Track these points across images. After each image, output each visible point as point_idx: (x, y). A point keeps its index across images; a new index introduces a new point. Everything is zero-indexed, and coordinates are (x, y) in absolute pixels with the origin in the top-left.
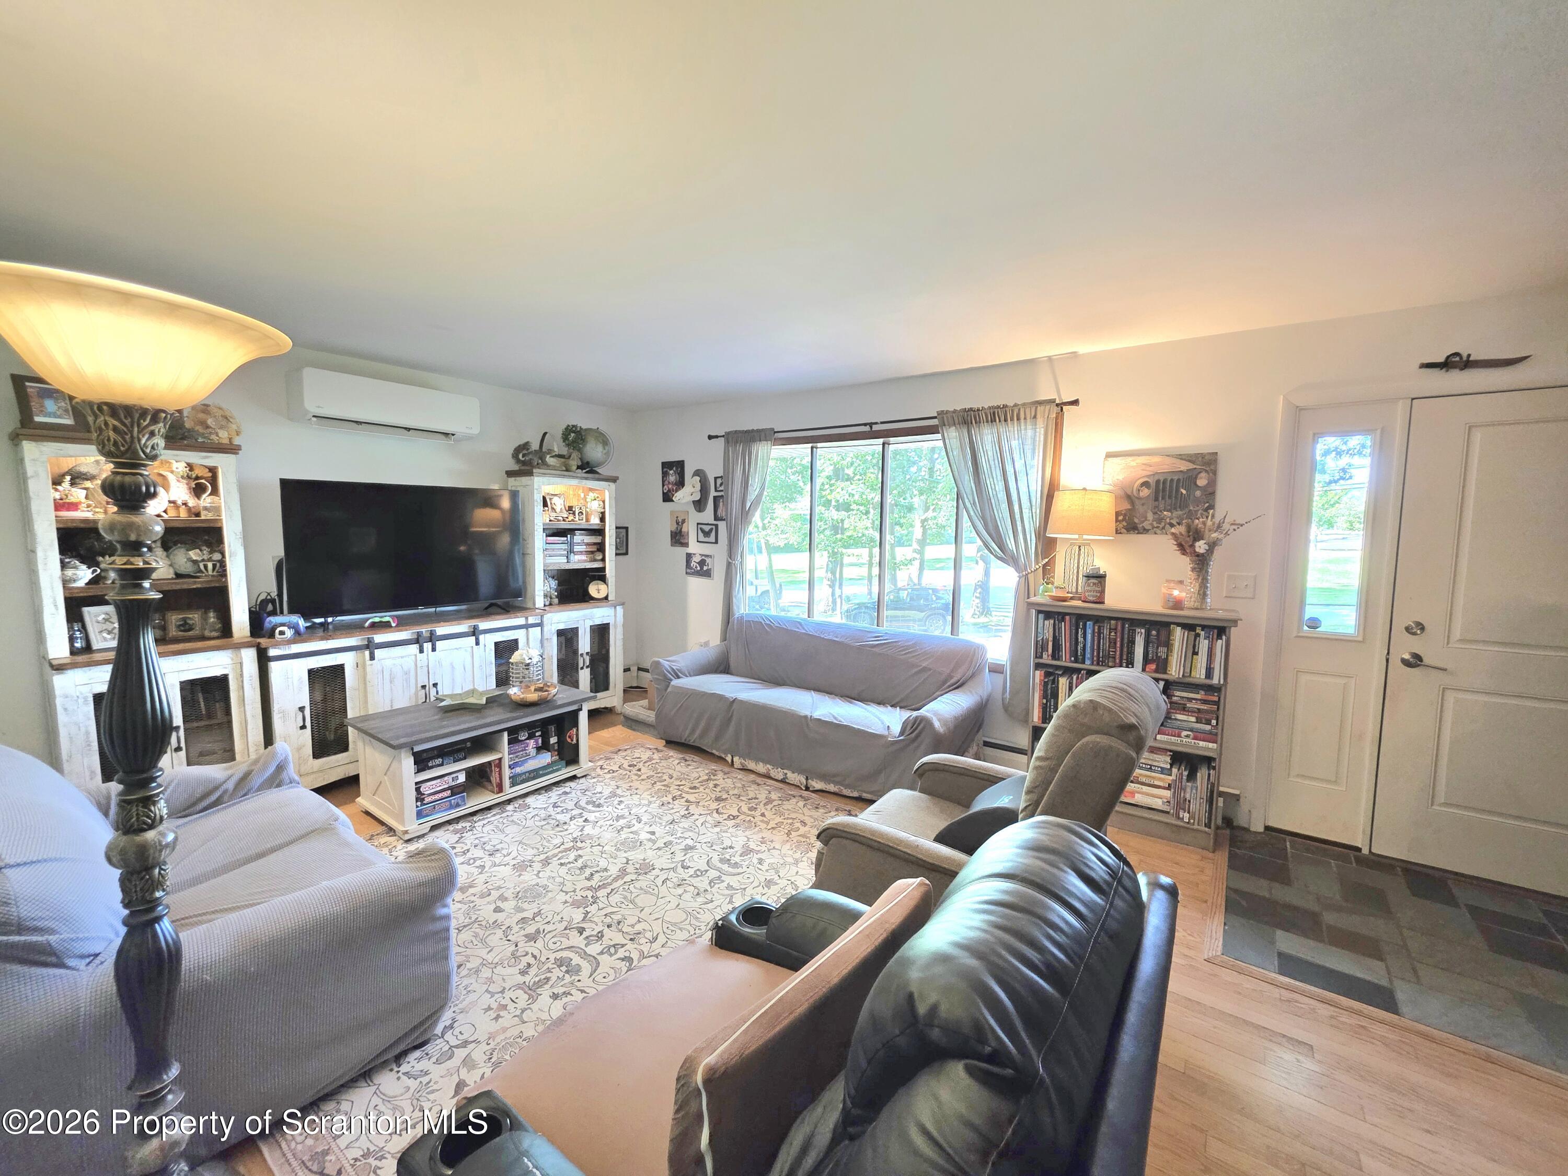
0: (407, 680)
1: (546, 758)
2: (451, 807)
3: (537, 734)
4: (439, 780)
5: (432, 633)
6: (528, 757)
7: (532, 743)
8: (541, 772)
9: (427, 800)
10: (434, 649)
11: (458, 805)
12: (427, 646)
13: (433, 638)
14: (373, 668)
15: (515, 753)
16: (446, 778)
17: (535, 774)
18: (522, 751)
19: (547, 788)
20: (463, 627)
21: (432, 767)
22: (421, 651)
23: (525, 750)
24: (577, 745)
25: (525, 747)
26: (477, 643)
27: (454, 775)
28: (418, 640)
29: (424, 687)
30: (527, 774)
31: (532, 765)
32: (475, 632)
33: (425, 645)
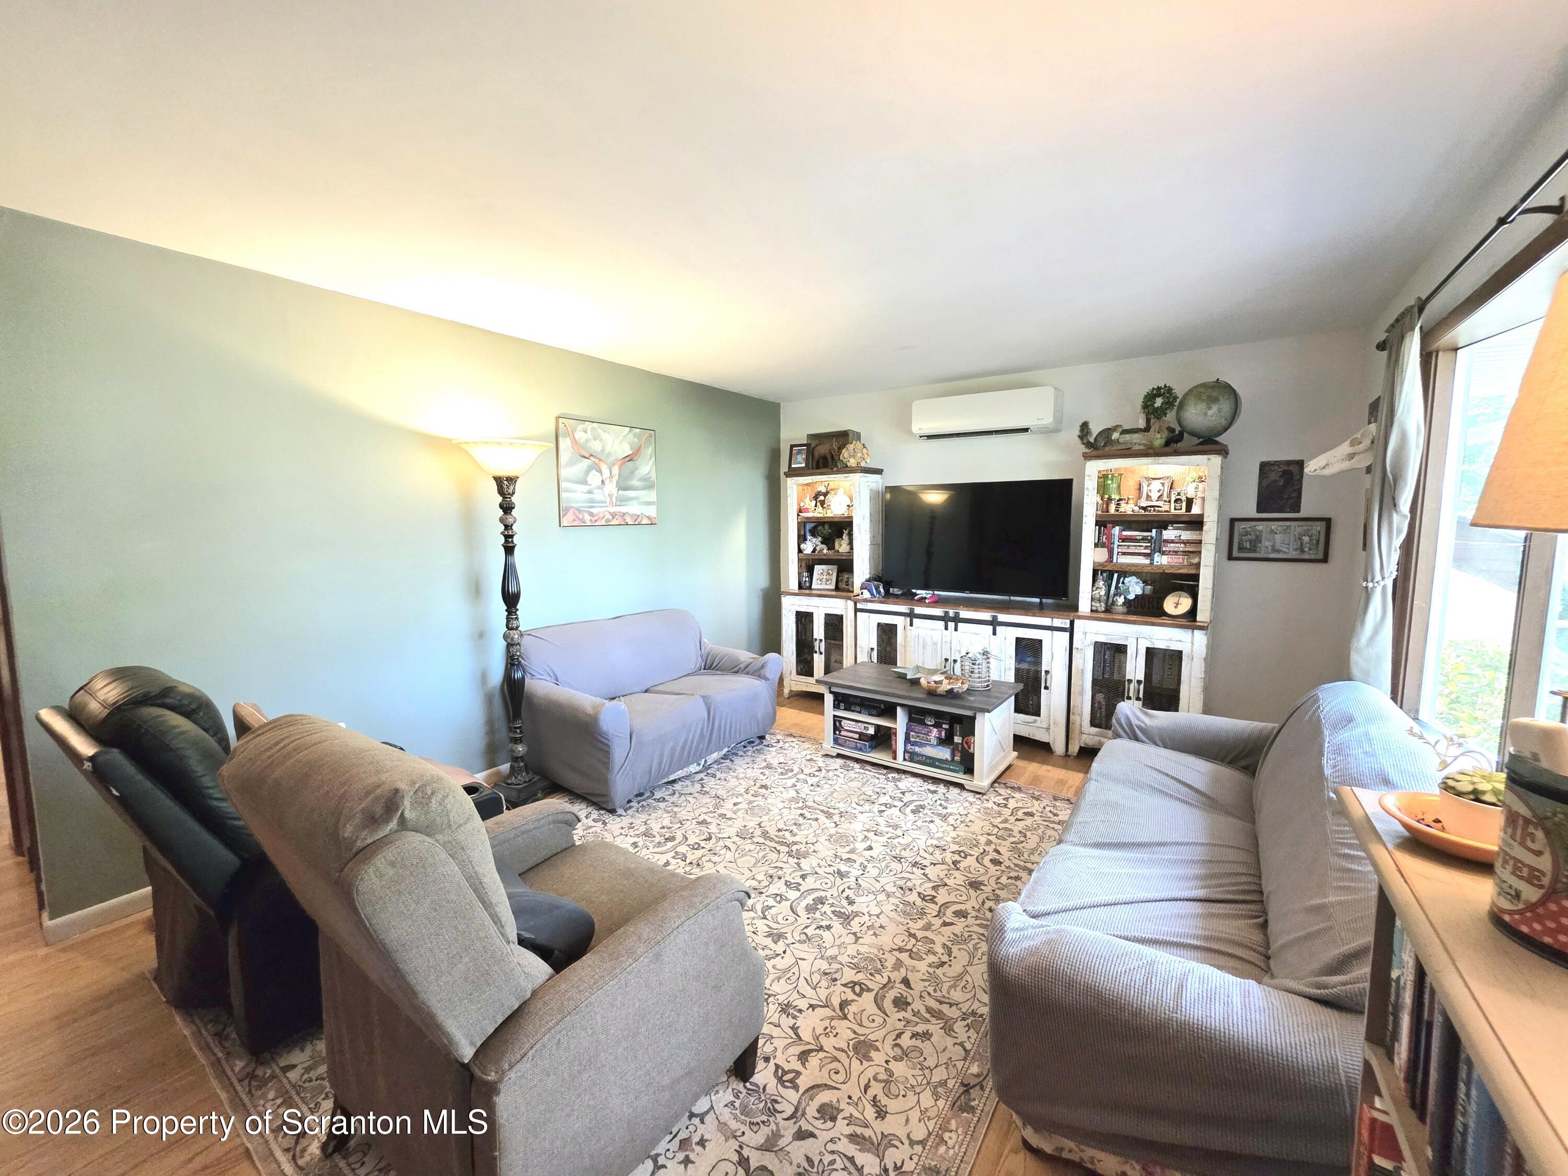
0: (935, 650)
1: (944, 753)
2: (856, 748)
3: (944, 726)
4: (854, 723)
5: (957, 614)
6: (927, 743)
7: (935, 731)
8: (937, 763)
9: (843, 733)
10: (956, 629)
11: (860, 750)
12: (951, 625)
13: (957, 620)
14: (912, 631)
15: (918, 733)
16: (860, 724)
17: (931, 762)
18: (925, 734)
19: (936, 781)
20: (986, 616)
21: (853, 711)
22: (946, 628)
23: (928, 735)
24: (973, 754)
25: (928, 732)
26: (994, 633)
27: (866, 725)
28: (945, 619)
29: (946, 660)
30: (924, 758)
31: (930, 751)
32: (994, 623)
33: (950, 623)
